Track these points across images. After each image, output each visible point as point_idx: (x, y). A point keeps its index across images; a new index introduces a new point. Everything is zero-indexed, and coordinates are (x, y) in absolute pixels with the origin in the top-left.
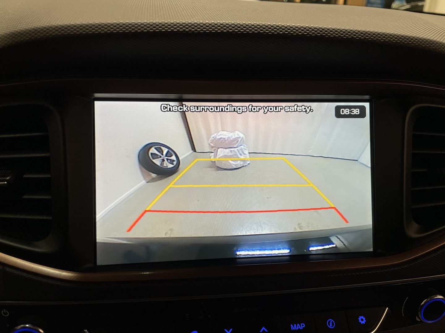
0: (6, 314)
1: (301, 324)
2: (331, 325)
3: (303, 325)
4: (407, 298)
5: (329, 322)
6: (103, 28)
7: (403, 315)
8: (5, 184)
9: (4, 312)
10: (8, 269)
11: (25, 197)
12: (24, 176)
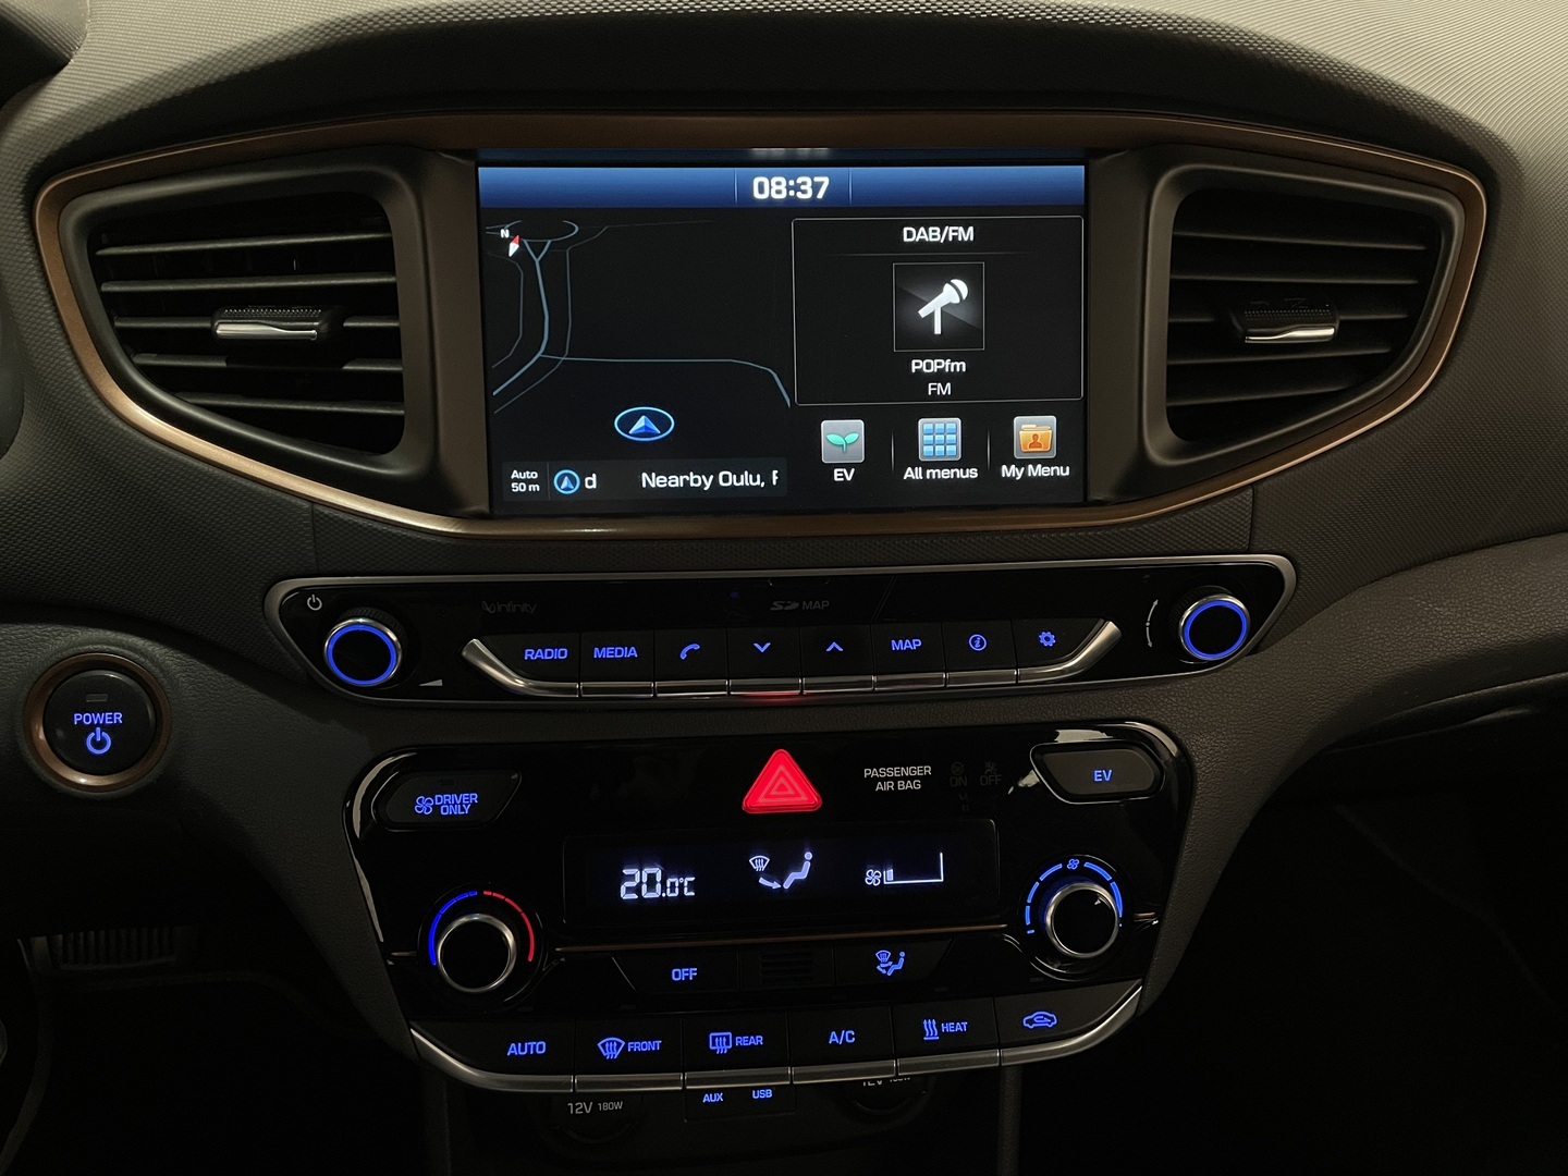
0: (316, 605)
1: (914, 641)
2: (977, 645)
3: (917, 643)
4: (1156, 603)
5: (975, 639)
6: (502, 10)
7: (1150, 644)
8: (313, 336)
9: (311, 601)
10: (320, 508)
11: (346, 368)
12: (345, 324)
